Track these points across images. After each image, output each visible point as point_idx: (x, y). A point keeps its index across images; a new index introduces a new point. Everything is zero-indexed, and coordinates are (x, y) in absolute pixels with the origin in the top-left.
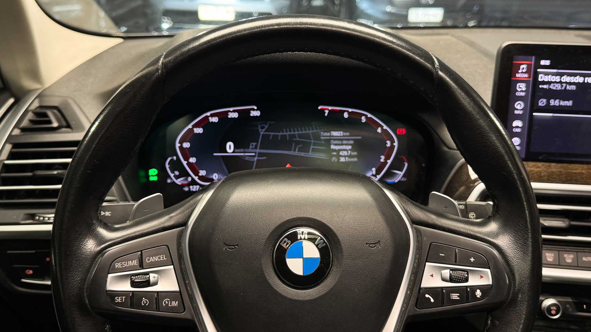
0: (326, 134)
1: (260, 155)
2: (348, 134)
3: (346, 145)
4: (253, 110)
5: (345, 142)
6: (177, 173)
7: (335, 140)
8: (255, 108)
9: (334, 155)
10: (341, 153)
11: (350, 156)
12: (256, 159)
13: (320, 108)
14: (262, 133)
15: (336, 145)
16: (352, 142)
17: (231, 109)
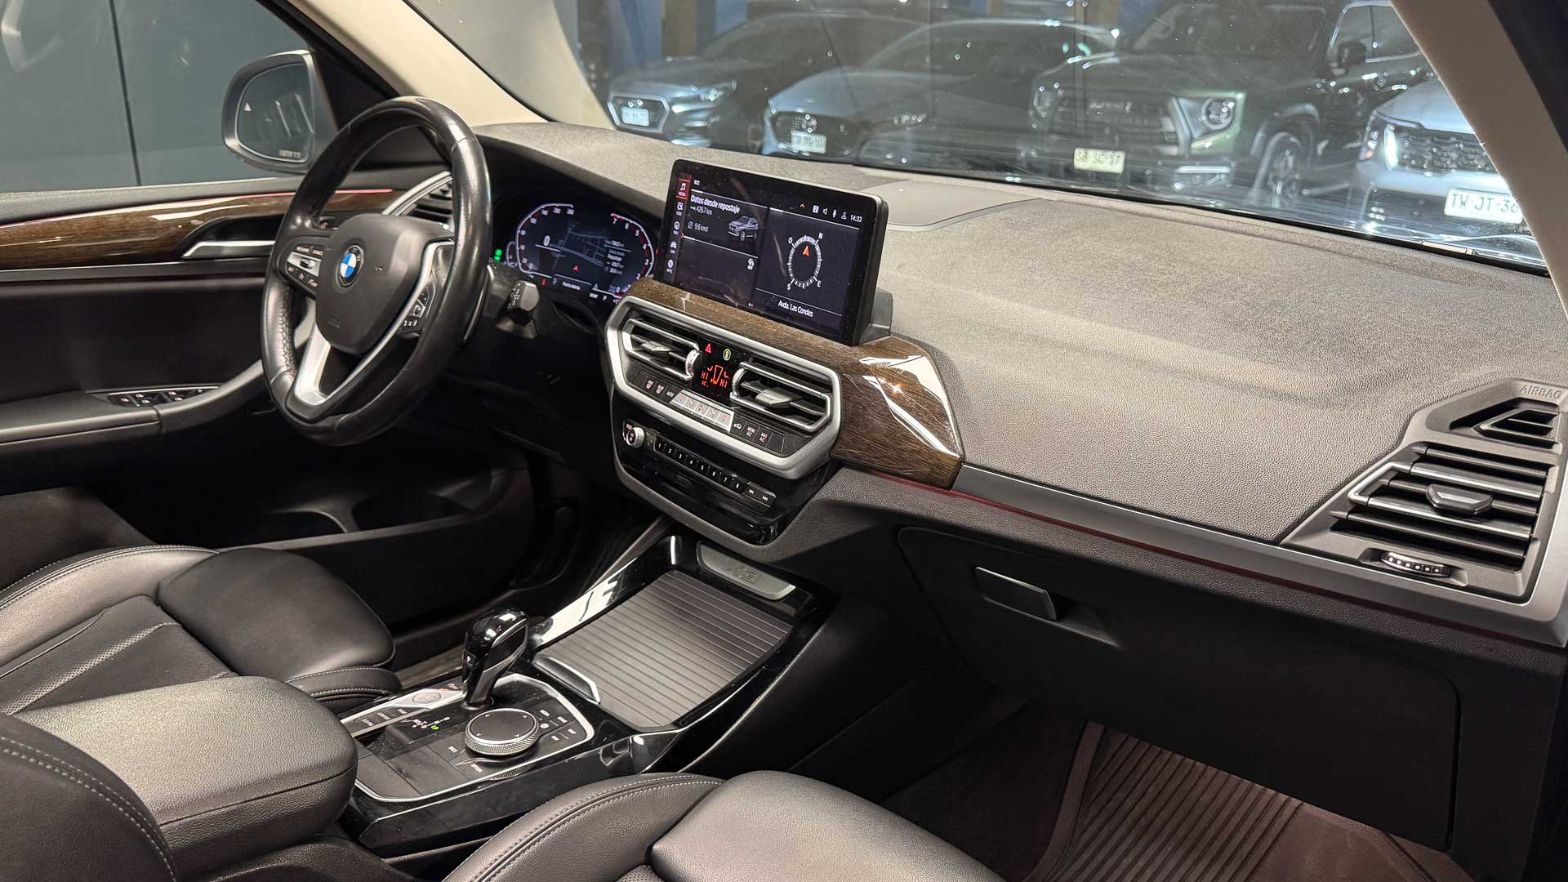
0: (609, 242)
1: (563, 252)
2: (622, 245)
3: (619, 256)
4: (570, 208)
5: (619, 253)
6: (511, 257)
7: (613, 249)
8: (572, 207)
9: (608, 265)
10: (613, 265)
11: (618, 269)
12: (559, 255)
13: (612, 215)
14: (569, 232)
15: (612, 254)
16: (623, 254)
17: (557, 205)
